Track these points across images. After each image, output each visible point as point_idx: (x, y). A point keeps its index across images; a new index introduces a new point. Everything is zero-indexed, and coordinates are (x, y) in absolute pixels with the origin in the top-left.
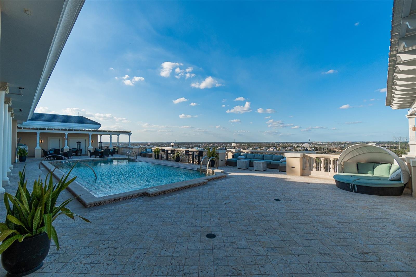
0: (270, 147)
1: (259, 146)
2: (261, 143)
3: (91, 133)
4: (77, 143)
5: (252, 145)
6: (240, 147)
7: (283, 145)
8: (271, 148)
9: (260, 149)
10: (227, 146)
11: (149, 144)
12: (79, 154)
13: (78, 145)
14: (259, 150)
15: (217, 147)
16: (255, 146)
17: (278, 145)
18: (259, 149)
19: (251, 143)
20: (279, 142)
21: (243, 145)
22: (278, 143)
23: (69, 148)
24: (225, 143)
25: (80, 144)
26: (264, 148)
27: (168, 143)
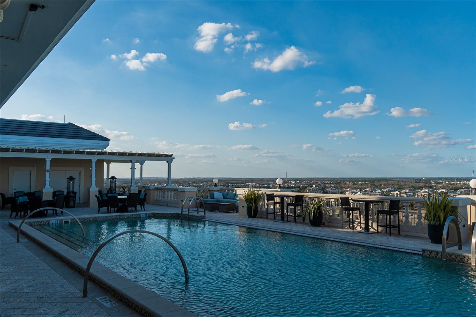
0: (421, 188)
1: (396, 187)
2: (398, 179)
3: (94, 159)
4: (68, 179)
5: (381, 185)
6: (355, 188)
7: (451, 184)
8: (424, 190)
9: (399, 193)
10: (327, 185)
11: (216, 181)
12: (72, 204)
13: (69, 183)
14: (397, 194)
15: (306, 187)
16: (387, 186)
17: (438, 183)
18: (397, 192)
19: (378, 180)
20: (439, 178)
21: (362, 185)
22: (438, 181)
23: (52, 190)
24: (322, 180)
25: (73, 183)
26: (407, 190)
27: (205, 180)
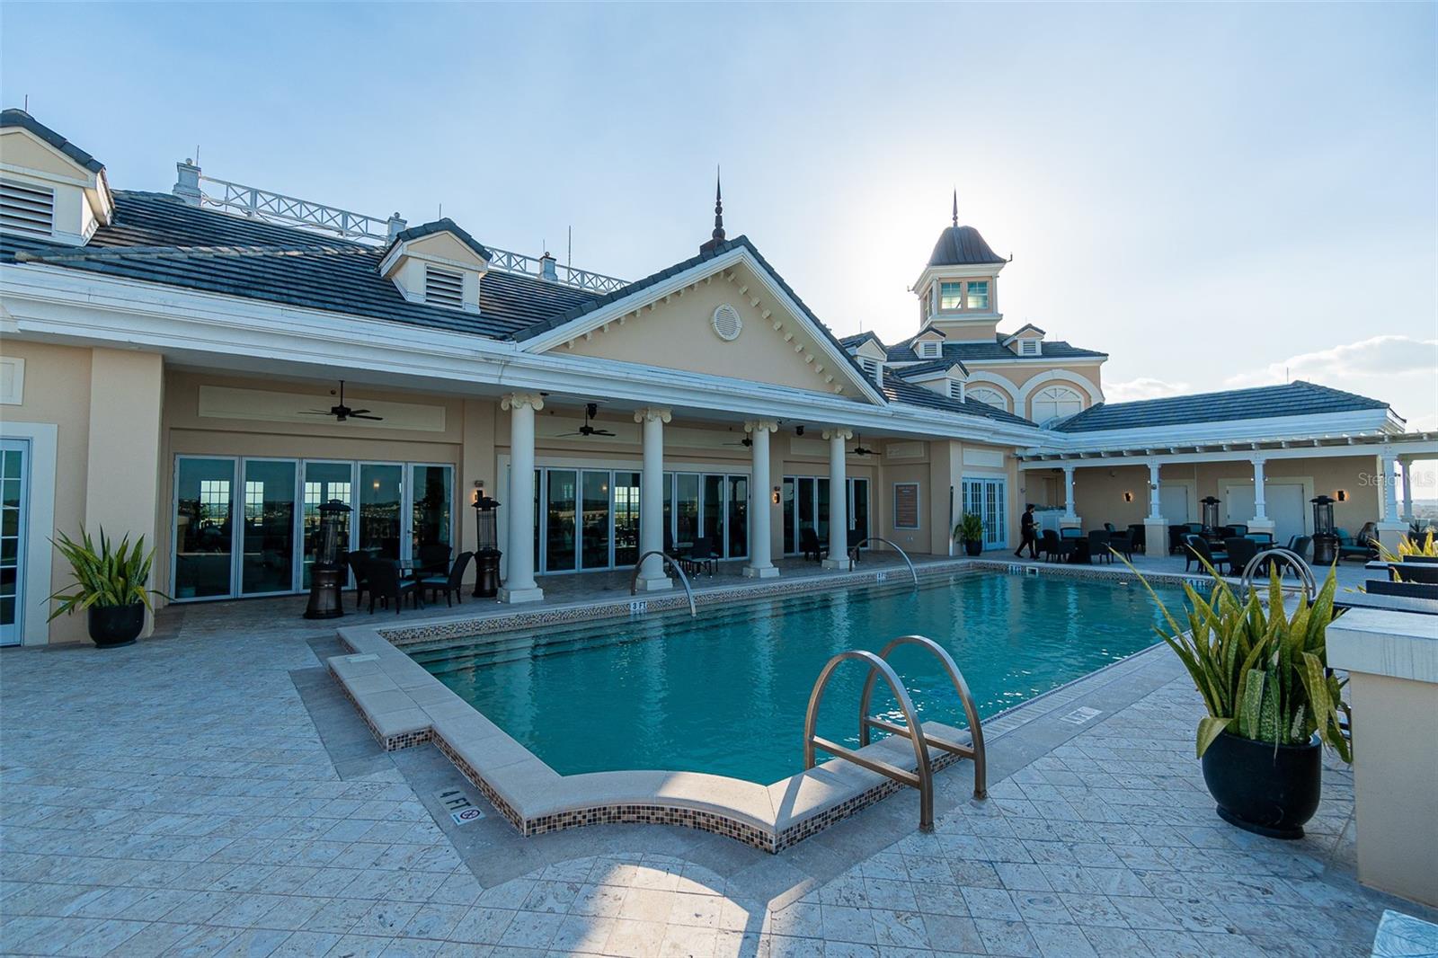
23: (1271, 524)
25: (1217, 509)
